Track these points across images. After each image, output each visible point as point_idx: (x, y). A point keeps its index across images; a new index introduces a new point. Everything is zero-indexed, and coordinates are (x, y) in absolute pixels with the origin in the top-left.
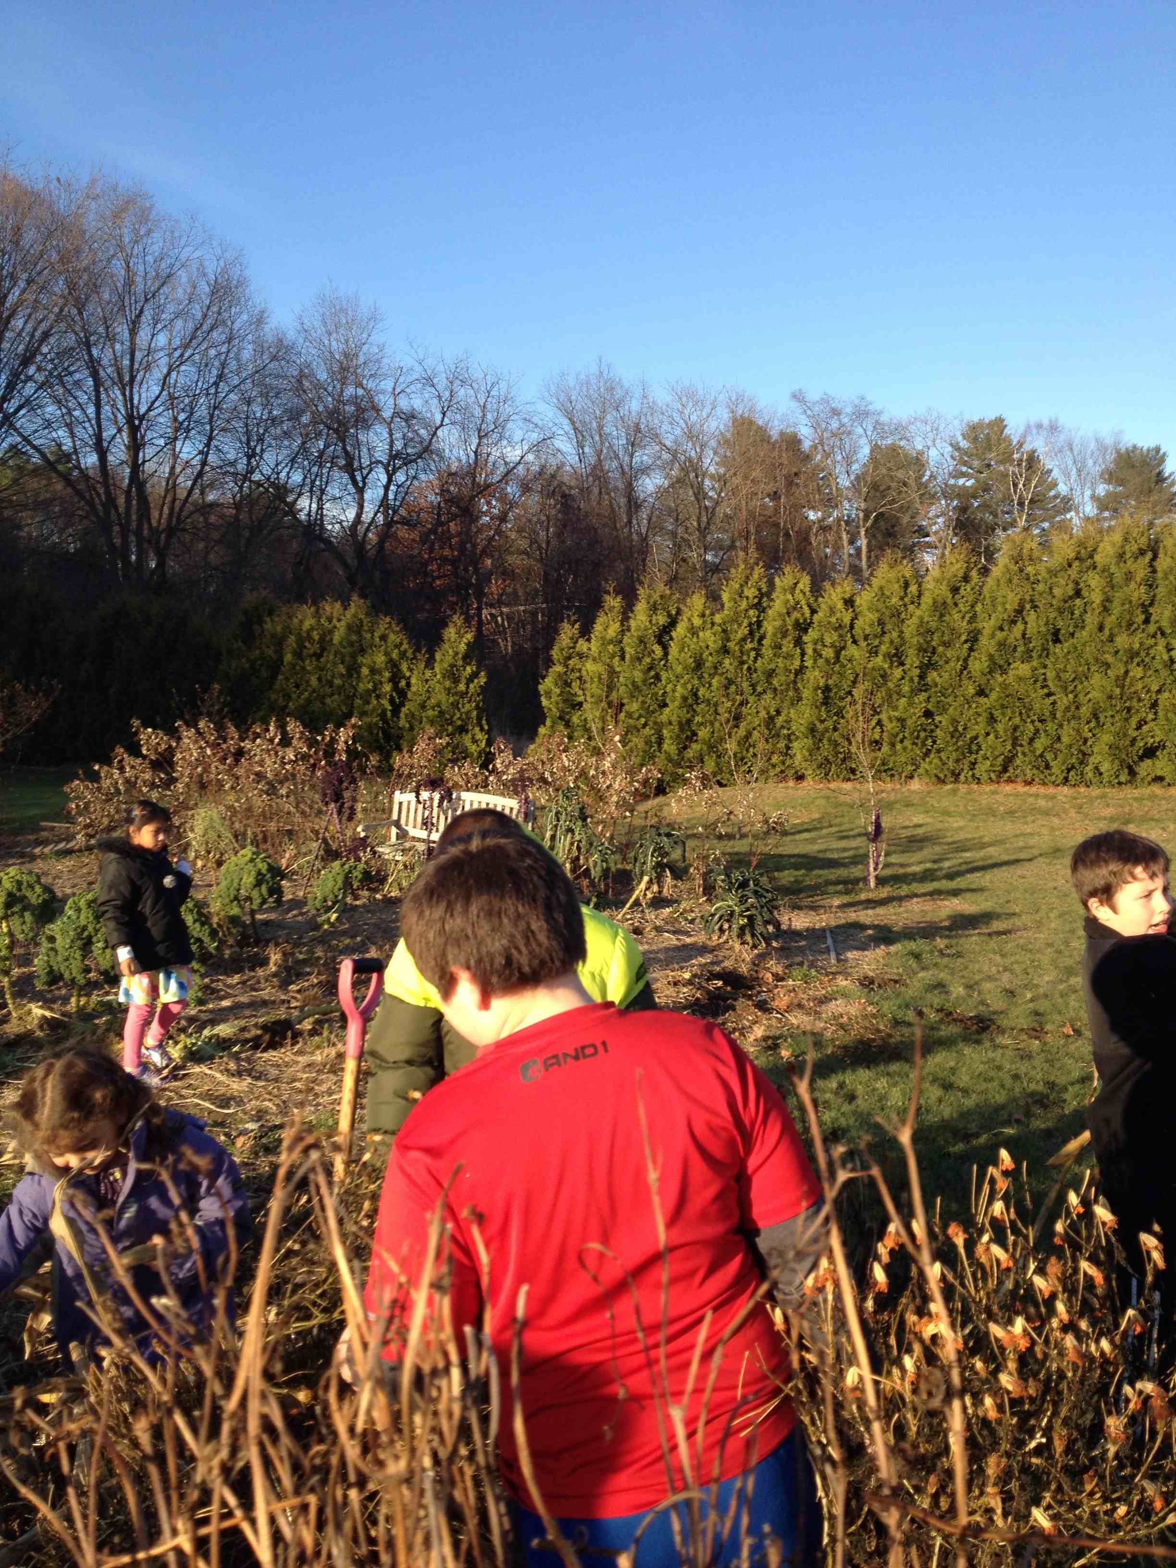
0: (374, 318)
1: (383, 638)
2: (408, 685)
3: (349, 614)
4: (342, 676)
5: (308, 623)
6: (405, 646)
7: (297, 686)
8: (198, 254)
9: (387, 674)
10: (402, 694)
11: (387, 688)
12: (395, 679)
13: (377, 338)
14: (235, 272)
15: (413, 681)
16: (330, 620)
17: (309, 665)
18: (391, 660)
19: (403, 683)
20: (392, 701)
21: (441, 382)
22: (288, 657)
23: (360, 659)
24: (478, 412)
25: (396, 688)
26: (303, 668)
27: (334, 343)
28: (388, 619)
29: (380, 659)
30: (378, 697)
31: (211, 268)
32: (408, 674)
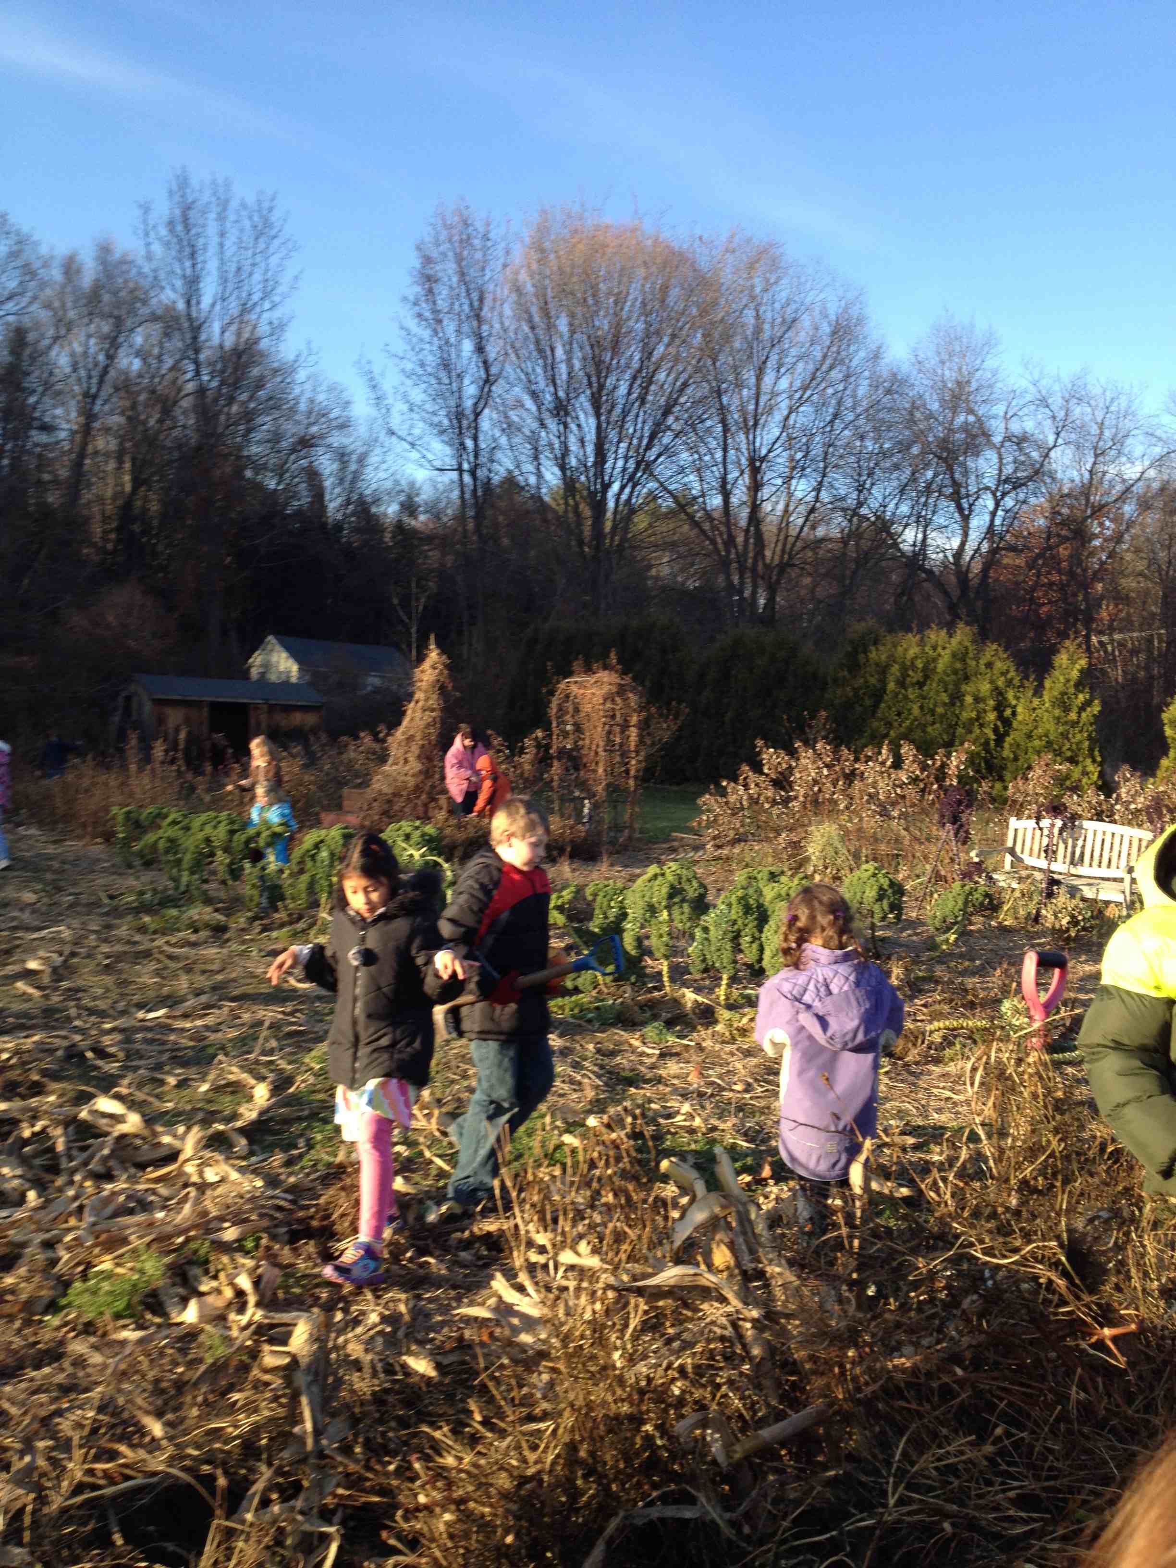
0: (989, 343)
1: (989, 665)
2: (1014, 714)
3: (954, 641)
4: (945, 704)
5: (913, 651)
6: (1012, 674)
7: (899, 714)
8: (822, 296)
9: (992, 703)
10: (1007, 723)
11: (992, 716)
12: (999, 708)
13: (990, 363)
14: (854, 311)
15: (1019, 709)
16: (934, 648)
17: (912, 693)
18: (997, 688)
19: (1008, 712)
20: (996, 730)
21: (1056, 402)
22: (891, 686)
23: (964, 687)
24: (1095, 430)
25: (1000, 717)
26: (906, 697)
27: (947, 373)
28: (995, 646)
29: (985, 688)
30: (981, 726)
31: (833, 310)
32: (1014, 702)
